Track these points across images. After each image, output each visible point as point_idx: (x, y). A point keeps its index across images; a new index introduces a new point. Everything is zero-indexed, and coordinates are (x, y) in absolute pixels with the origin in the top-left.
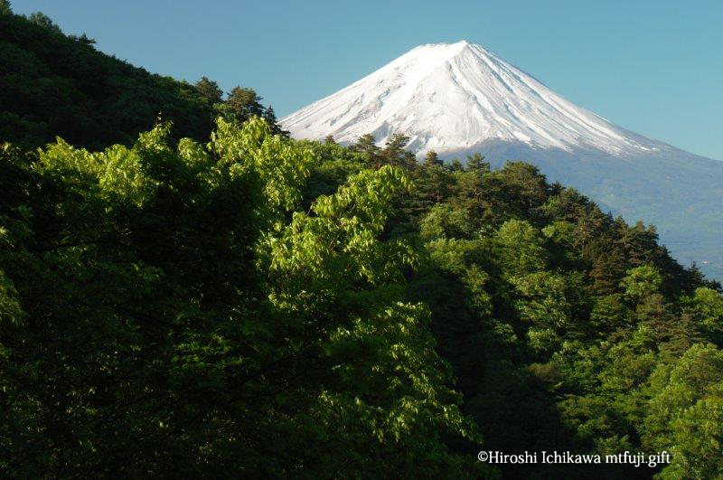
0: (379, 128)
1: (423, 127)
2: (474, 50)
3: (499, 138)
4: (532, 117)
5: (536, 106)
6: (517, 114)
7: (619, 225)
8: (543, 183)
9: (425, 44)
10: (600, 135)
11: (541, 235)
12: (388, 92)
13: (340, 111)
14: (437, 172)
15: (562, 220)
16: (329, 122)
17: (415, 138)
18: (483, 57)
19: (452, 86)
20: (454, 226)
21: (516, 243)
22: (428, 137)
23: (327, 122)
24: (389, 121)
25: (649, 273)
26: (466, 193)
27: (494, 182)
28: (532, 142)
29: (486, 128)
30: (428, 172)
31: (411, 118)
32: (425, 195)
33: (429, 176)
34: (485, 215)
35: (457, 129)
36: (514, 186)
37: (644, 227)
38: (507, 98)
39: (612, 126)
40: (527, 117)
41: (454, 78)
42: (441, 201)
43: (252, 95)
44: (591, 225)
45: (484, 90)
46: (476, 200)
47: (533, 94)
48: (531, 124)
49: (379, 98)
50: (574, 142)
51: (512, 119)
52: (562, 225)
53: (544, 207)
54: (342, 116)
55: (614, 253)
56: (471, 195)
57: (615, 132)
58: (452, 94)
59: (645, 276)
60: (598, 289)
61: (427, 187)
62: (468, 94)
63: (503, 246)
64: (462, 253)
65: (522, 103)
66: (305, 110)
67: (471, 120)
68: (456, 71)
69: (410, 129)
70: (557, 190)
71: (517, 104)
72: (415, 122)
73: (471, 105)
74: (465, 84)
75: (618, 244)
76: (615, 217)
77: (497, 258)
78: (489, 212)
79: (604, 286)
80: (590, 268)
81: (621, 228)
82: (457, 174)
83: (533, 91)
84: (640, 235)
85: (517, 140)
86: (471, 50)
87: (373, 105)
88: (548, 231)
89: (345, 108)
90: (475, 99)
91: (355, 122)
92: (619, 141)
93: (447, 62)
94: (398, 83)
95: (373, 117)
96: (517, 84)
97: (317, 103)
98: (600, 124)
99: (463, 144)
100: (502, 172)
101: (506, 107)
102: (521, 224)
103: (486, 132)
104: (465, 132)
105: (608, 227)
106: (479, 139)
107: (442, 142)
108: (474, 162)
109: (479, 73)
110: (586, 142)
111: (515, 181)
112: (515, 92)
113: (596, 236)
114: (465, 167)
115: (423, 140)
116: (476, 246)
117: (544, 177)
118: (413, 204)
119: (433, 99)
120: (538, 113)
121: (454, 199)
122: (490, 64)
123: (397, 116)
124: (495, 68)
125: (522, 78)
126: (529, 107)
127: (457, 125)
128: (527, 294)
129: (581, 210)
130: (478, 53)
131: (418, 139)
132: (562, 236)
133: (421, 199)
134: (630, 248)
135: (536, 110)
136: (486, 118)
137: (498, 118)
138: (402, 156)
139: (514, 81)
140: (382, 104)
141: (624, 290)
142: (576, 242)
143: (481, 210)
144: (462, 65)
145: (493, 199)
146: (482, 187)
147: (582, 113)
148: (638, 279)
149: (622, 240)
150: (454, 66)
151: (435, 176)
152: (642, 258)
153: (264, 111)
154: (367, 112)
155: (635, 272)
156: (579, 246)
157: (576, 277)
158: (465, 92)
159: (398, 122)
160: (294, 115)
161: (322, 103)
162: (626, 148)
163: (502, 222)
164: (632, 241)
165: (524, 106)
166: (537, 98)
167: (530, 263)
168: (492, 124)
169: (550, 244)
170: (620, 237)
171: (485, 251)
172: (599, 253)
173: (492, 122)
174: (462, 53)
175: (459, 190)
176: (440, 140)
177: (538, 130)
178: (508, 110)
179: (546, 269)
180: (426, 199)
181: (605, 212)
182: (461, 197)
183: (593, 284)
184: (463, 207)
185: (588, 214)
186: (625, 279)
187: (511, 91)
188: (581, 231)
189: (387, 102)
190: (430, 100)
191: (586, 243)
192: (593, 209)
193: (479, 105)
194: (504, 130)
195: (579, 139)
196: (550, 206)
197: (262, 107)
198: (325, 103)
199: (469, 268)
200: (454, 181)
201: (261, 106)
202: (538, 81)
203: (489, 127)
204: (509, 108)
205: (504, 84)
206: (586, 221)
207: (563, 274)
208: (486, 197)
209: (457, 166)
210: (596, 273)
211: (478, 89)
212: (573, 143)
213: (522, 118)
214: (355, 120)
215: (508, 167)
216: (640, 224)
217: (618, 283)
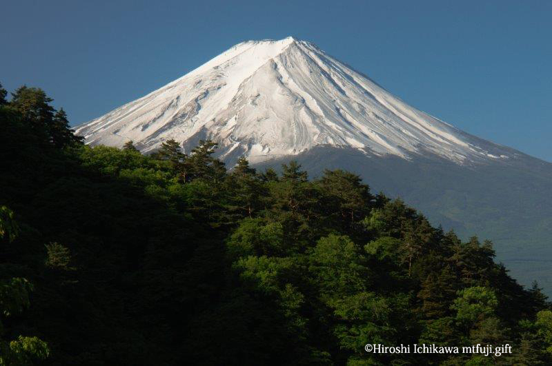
0: (197, 134)
1: (244, 132)
2: (302, 47)
3: (330, 145)
4: (367, 122)
5: (370, 110)
6: (349, 118)
7: (450, 240)
8: (365, 194)
9: (246, 41)
10: (441, 140)
11: (364, 252)
12: (206, 94)
13: (153, 115)
14: (248, 183)
15: (387, 235)
16: (141, 128)
17: (237, 144)
18: (312, 55)
19: (279, 88)
20: (266, 243)
21: (335, 260)
22: (251, 143)
23: (138, 127)
24: (207, 126)
25: (484, 294)
26: (280, 205)
27: (312, 193)
28: (367, 149)
29: (315, 134)
30: (238, 182)
31: (232, 122)
32: (236, 207)
33: (239, 187)
34: (300, 230)
35: (283, 136)
36: (334, 197)
37: (478, 243)
38: (338, 101)
39: (455, 131)
40: (360, 122)
41: (279, 78)
42: (254, 215)
43: (41, 96)
44: (418, 240)
45: (313, 92)
46: (291, 213)
47: (366, 96)
48: (365, 130)
49: (196, 100)
50: (413, 149)
51: (344, 123)
52: (386, 241)
53: (365, 221)
54: (154, 120)
55: (444, 271)
56: (285, 208)
57: (458, 138)
58: (278, 95)
59: (479, 296)
60: (426, 312)
61: (238, 198)
62: (295, 97)
63: (321, 264)
64: (275, 273)
65: (355, 106)
66: (113, 113)
67: (298, 125)
68: (281, 70)
69: (231, 136)
70: (381, 202)
71: (350, 107)
72: (236, 127)
73: (299, 108)
74: (292, 84)
75: (450, 262)
76: (446, 232)
77: (315, 277)
78: (305, 226)
79: (433, 309)
80: (418, 288)
81: (453, 244)
82: (270, 184)
83: (367, 92)
84: (474, 251)
85: (350, 146)
86: (299, 48)
87: (189, 109)
88: (371, 248)
89: (158, 111)
90: (303, 101)
91: (170, 128)
92: (463, 148)
93: (272, 60)
94: (216, 84)
95: (189, 121)
96: (350, 85)
97: (127, 105)
98: (440, 128)
99: (290, 151)
100: (320, 182)
101: (338, 110)
102: (340, 239)
103: (315, 138)
104: (291, 138)
105: (438, 243)
106: (308, 146)
107: (267, 149)
108: (289, 171)
109: (307, 73)
110: (428, 149)
111: (335, 192)
112: (347, 93)
113: (425, 253)
114: (280, 176)
115: (246, 147)
116: (290, 263)
117: (367, 187)
118: (221, 217)
119: (257, 101)
120: (373, 117)
121: (266, 212)
122: (320, 63)
123: (216, 121)
124: (325, 68)
125: (355, 79)
126: (363, 111)
127: (283, 130)
128: (346, 318)
129: (407, 224)
130: (306, 50)
131: (239, 146)
132: (387, 253)
133: (229, 213)
134: (463, 266)
135: (371, 115)
136: (314, 122)
137: (330, 123)
138: (210, 164)
139: (346, 81)
140: (199, 107)
141: (454, 312)
142: (403, 259)
143: (297, 224)
144: (289, 64)
145: (310, 212)
146: (298, 199)
147: (422, 116)
148: (472, 301)
149: (454, 257)
150: (280, 66)
151: (246, 187)
152: (477, 277)
153: (55, 114)
154: (183, 116)
155: (468, 293)
156: (406, 265)
157: (403, 300)
158: (291, 93)
159: (218, 128)
160: (100, 119)
161: (133, 105)
162: (470, 155)
163: (318, 238)
164: (465, 258)
165: (358, 109)
166: (372, 100)
167: (351, 283)
168: (322, 130)
169: (373, 261)
170: (452, 254)
171: (301, 269)
172: (428, 272)
173: (323, 127)
174: (289, 50)
175: (273, 202)
176: (264, 147)
177: (373, 136)
178: (340, 114)
179: (369, 290)
180: (237, 211)
181: (435, 225)
182: (275, 210)
183: (421, 307)
184: (277, 221)
185: (415, 228)
186: (455, 301)
187: (343, 92)
188: (408, 246)
189: (207, 104)
190: (254, 103)
191: (413, 261)
192: (420, 223)
193: (307, 108)
194: (334, 136)
195: (419, 146)
196: (372, 219)
197: (53, 110)
198: (136, 107)
199: (283, 288)
200: (265, 192)
201: (51, 108)
202: (372, 81)
203: (318, 132)
204: (341, 111)
205: (335, 84)
206: (413, 236)
207: (387, 295)
208: (303, 209)
209: (271, 175)
210: (424, 294)
211: (306, 90)
212: (411, 150)
213: (355, 122)
214: (170, 125)
215: (326, 176)
216: (474, 240)
217: (448, 305)
